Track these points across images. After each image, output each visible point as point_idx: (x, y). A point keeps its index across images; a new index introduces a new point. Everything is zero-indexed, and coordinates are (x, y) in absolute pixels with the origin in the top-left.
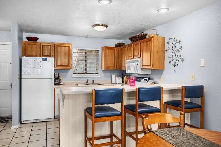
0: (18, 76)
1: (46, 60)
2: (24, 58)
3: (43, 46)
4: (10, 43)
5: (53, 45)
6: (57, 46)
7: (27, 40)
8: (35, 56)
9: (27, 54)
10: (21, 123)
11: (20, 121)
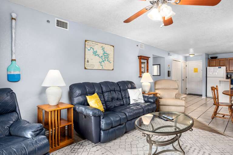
0: (205, 76)
1: (221, 68)
2: (208, 68)
3: (220, 60)
4: (202, 61)
5: (227, 59)
6: (229, 60)
7: (210, 58)
8: (215, 66)
9: (210, 66)
10: (207, 97)
11: (206, 96)
